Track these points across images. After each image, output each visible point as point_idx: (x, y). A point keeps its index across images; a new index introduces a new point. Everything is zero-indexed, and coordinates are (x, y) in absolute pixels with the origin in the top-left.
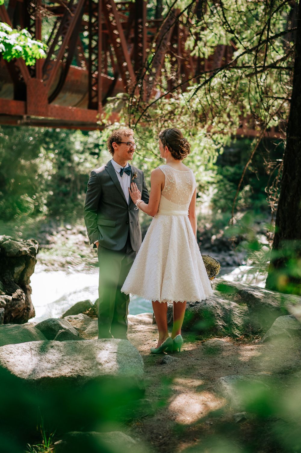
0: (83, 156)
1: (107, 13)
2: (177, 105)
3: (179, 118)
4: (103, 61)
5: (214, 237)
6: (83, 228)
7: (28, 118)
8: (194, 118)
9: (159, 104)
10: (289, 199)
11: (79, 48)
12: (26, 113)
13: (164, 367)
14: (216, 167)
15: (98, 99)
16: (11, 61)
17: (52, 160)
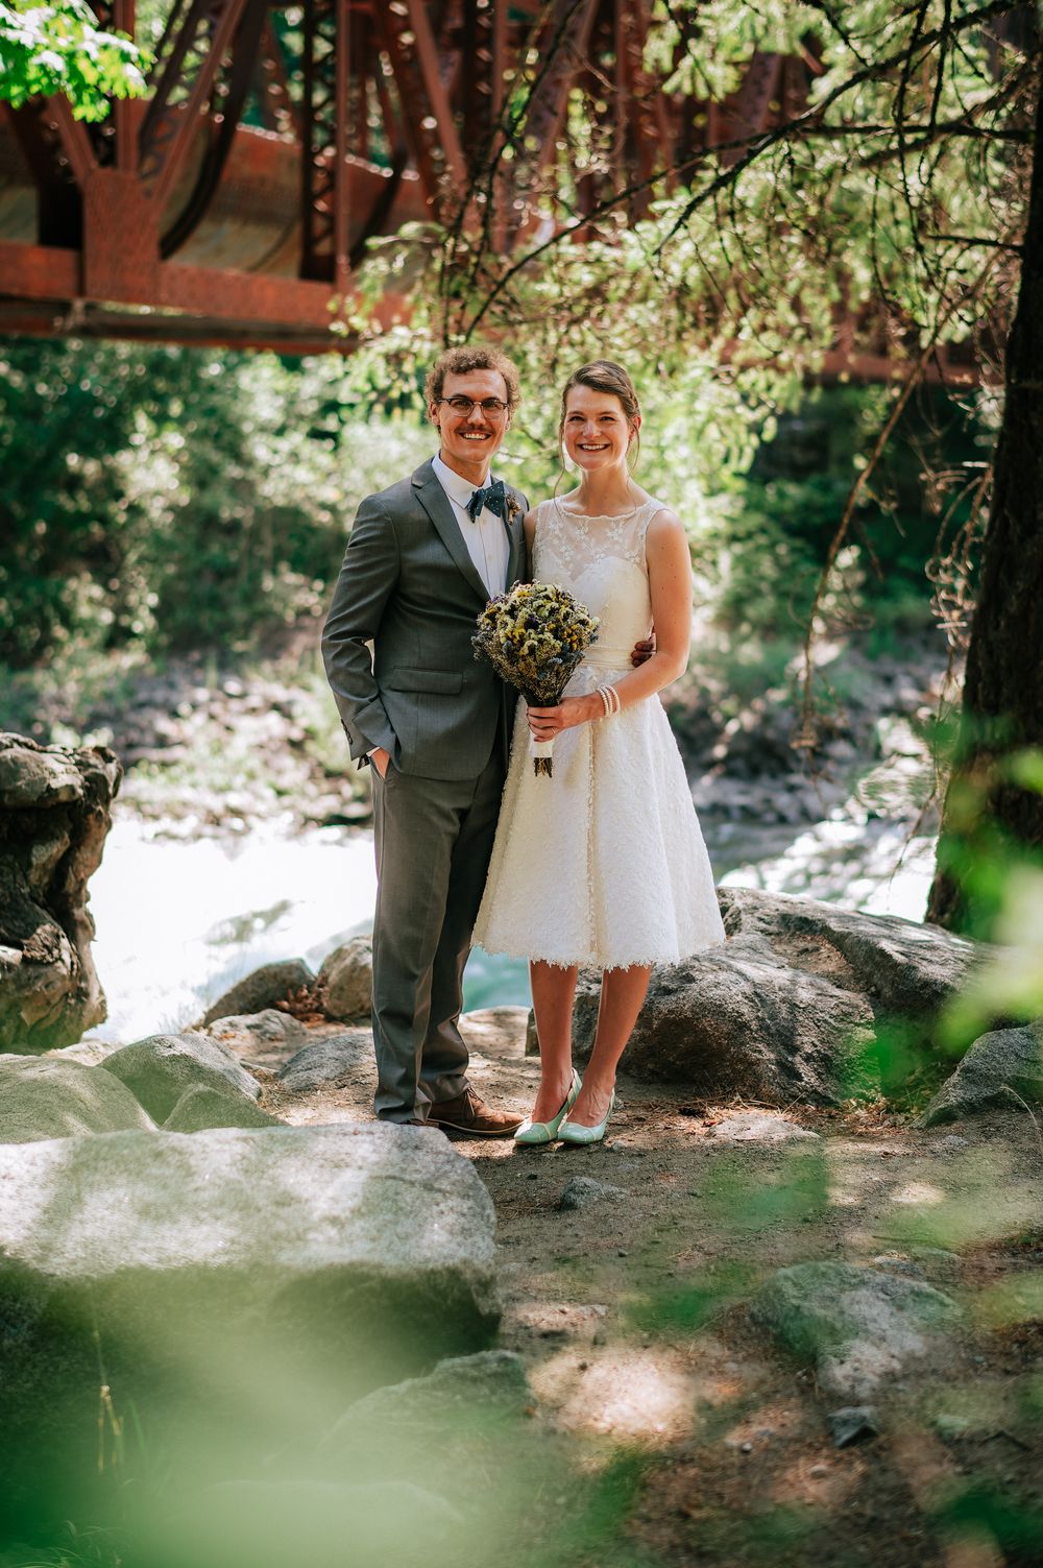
0: (283, 445)
2: (613, 266)
3: (622, 312)
4: (352, 112)
7: (91, 308)
8: (674, 313)
9: (551, 263)
10: (1013, 605)
11: (269, 65)
12: (81, 291)
13: (569, 1221)
14: (740, 485)
15: (335, 244)
16: (26, 104)
17: (174, 458)
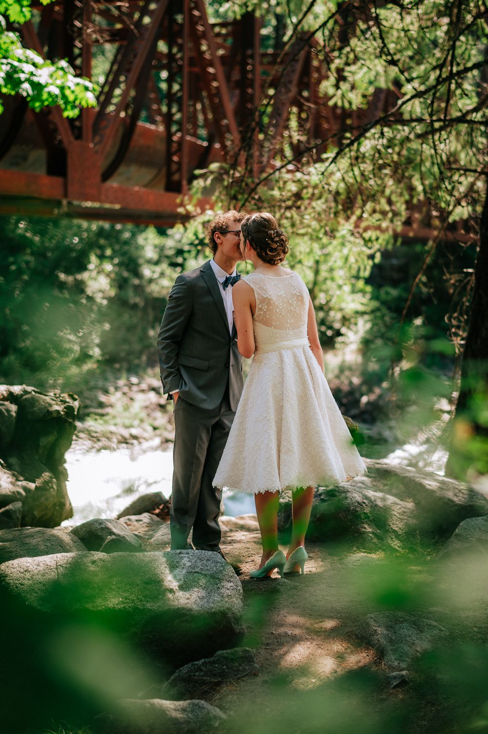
0: (158, 269)
1: (197, 39)
2: (305, 183)
3: (309, 204)
4: (190, 118)
5: (364, 399)
6: (157, 383)
7: (70, 203)
8: (333, 204)
9: (277, 181)
10: (484, 334)
11: (152, 96)
12: (66, 195)
13: (277, 597)
14: (369, 289)
15: (181, 175)
16: (42, 110)
17: (108, 275)
